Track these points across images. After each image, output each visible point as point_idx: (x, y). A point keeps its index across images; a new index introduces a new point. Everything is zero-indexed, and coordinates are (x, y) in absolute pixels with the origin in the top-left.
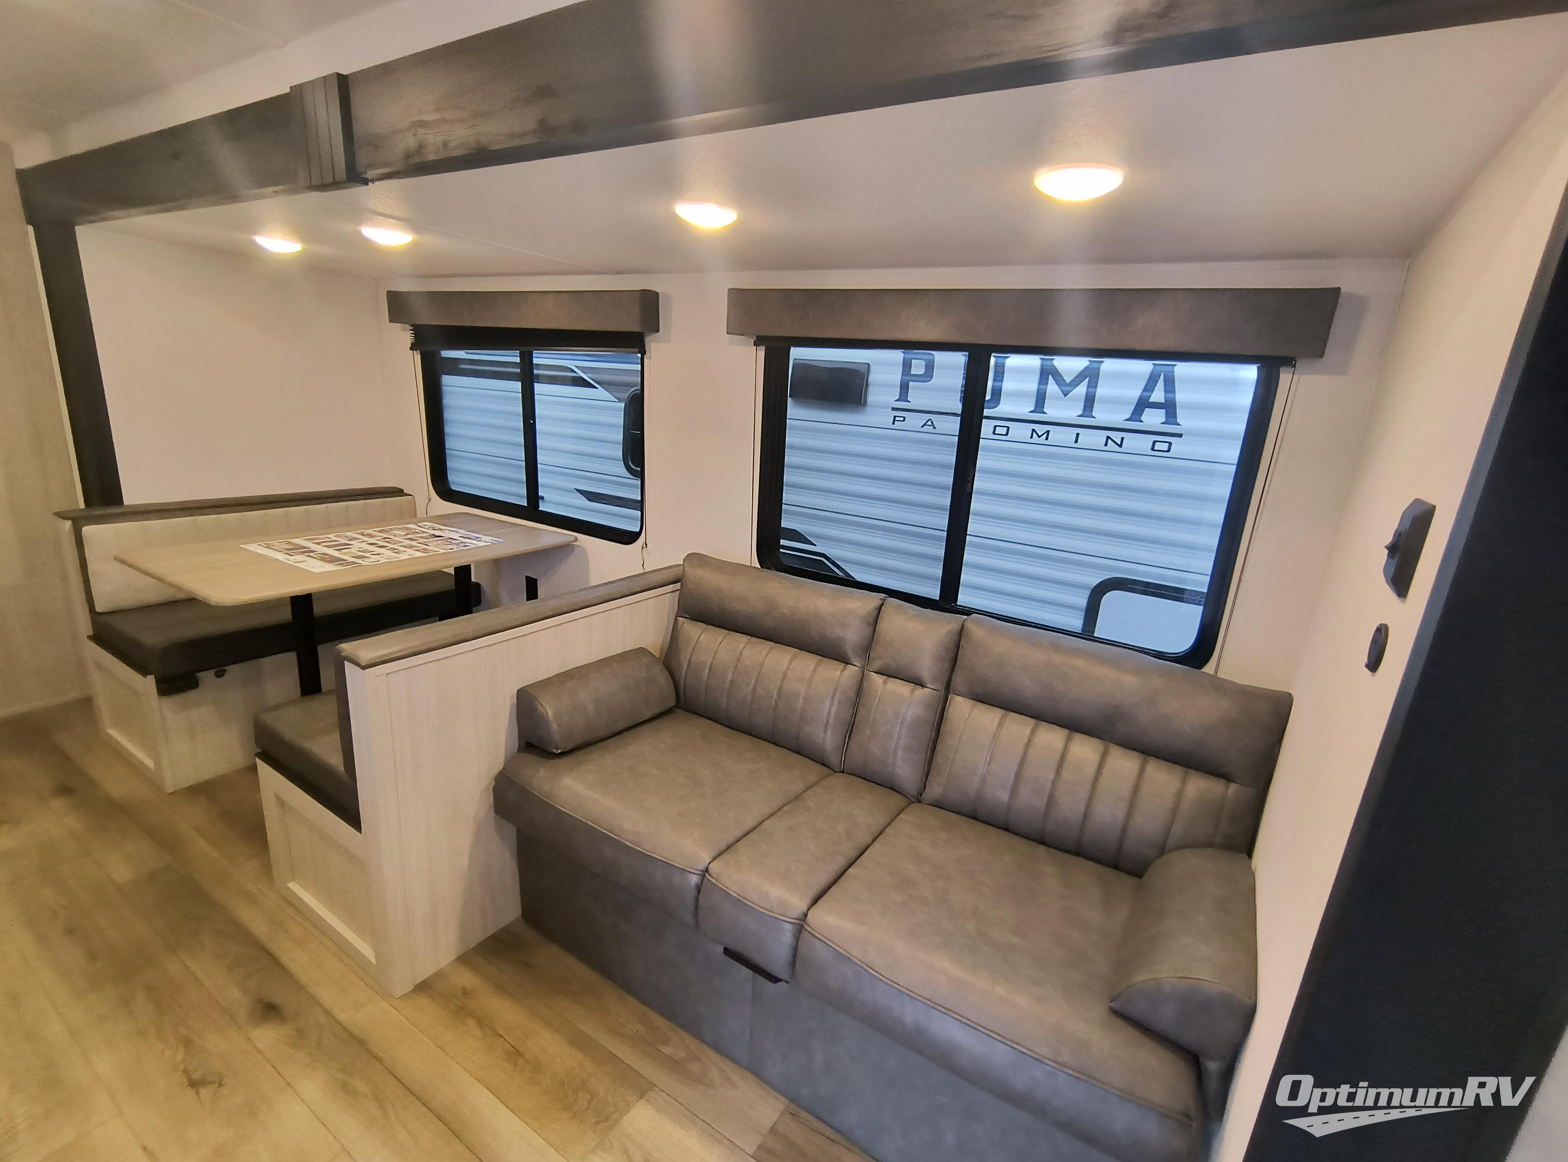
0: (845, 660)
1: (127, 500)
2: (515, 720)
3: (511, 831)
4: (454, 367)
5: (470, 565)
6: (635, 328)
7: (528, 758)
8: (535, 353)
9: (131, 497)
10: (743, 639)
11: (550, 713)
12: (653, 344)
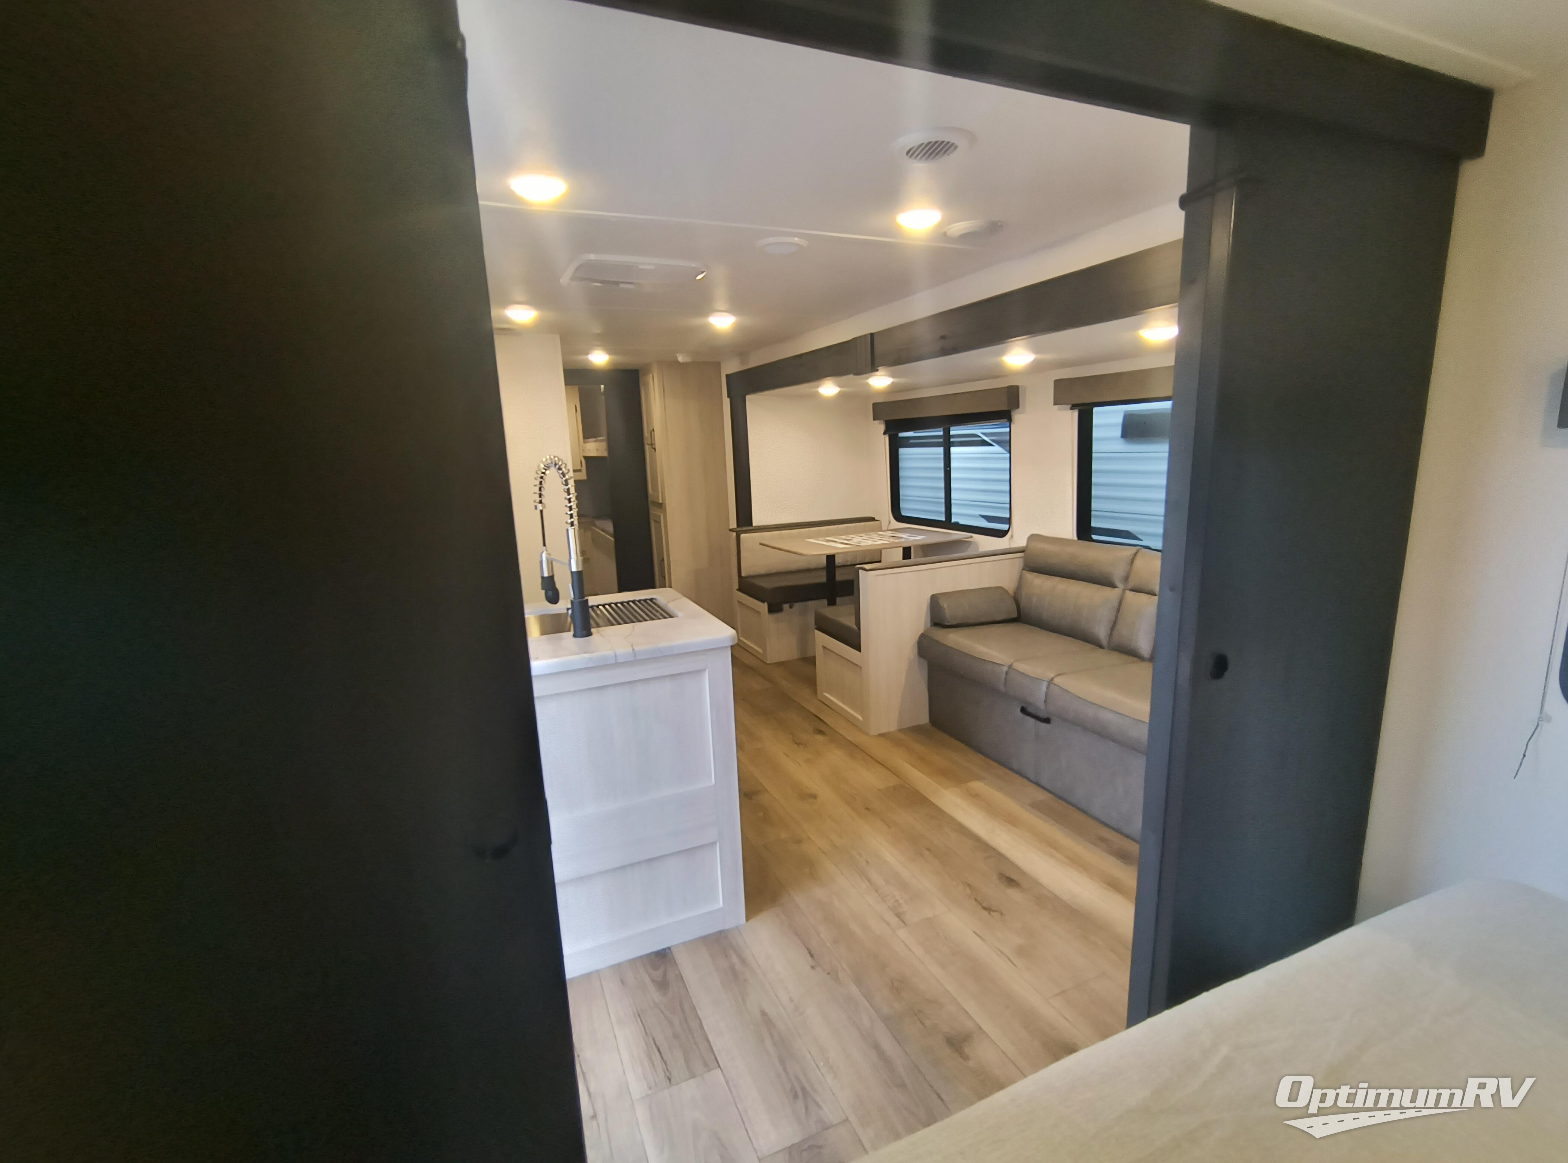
0: (1113, 586)
1: (754, 524)
2: (929, 610)
3: (925, 664)
4: (907, 443)
5: (910, 547)
6: (1005, 408)
7: (935, 629)
8: (951, 428)
9: (756, 522)
10: (1057, 579)
11: (945, 606)
12: (1017, 416)
